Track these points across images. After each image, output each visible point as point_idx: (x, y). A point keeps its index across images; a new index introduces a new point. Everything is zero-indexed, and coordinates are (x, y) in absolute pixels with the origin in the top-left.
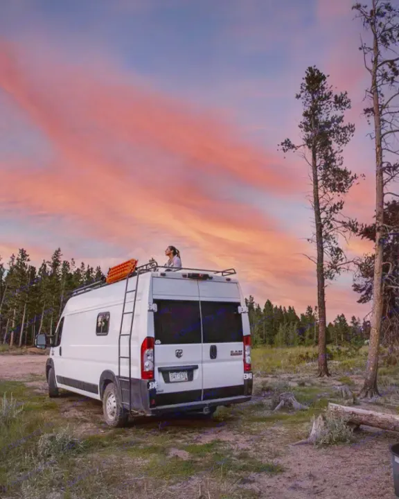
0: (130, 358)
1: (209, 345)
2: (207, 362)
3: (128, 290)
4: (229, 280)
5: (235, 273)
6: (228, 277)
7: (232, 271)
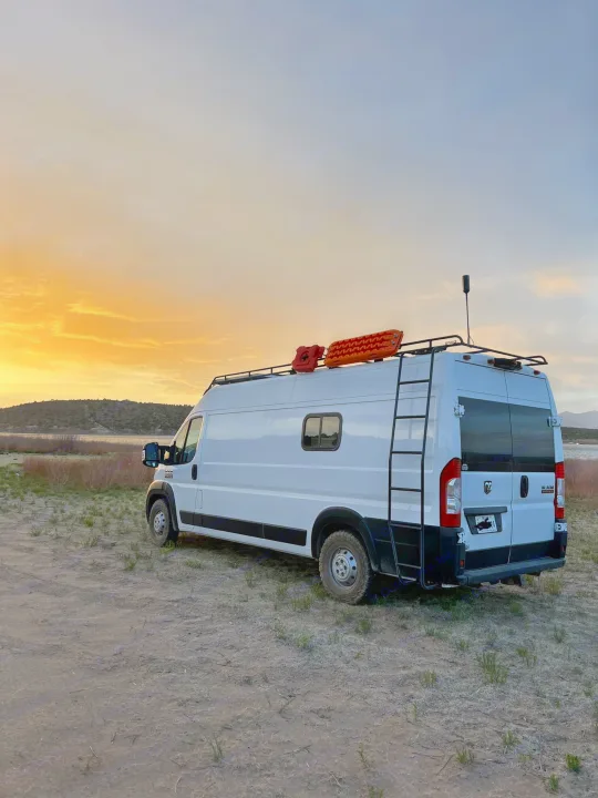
0: (422, 491)
1: (518, 475)
2: (517, 502)
3: (402, 380)
4: (536, 373)
5: (545, 363)
6: (537, 368)
7: (542, 360)
